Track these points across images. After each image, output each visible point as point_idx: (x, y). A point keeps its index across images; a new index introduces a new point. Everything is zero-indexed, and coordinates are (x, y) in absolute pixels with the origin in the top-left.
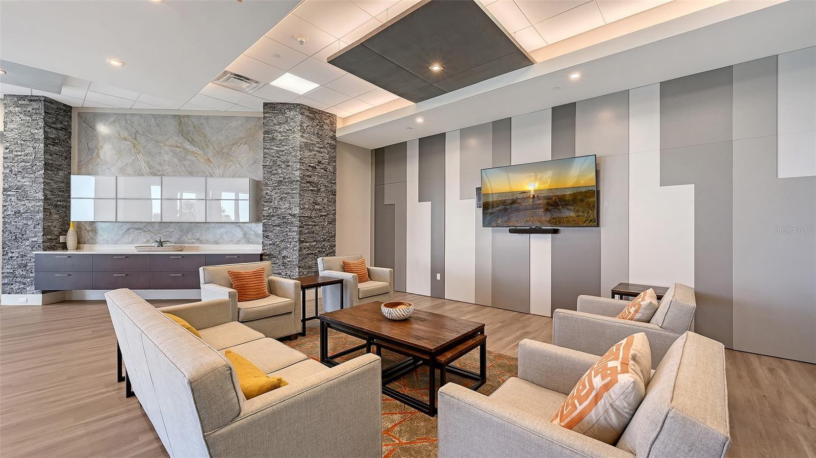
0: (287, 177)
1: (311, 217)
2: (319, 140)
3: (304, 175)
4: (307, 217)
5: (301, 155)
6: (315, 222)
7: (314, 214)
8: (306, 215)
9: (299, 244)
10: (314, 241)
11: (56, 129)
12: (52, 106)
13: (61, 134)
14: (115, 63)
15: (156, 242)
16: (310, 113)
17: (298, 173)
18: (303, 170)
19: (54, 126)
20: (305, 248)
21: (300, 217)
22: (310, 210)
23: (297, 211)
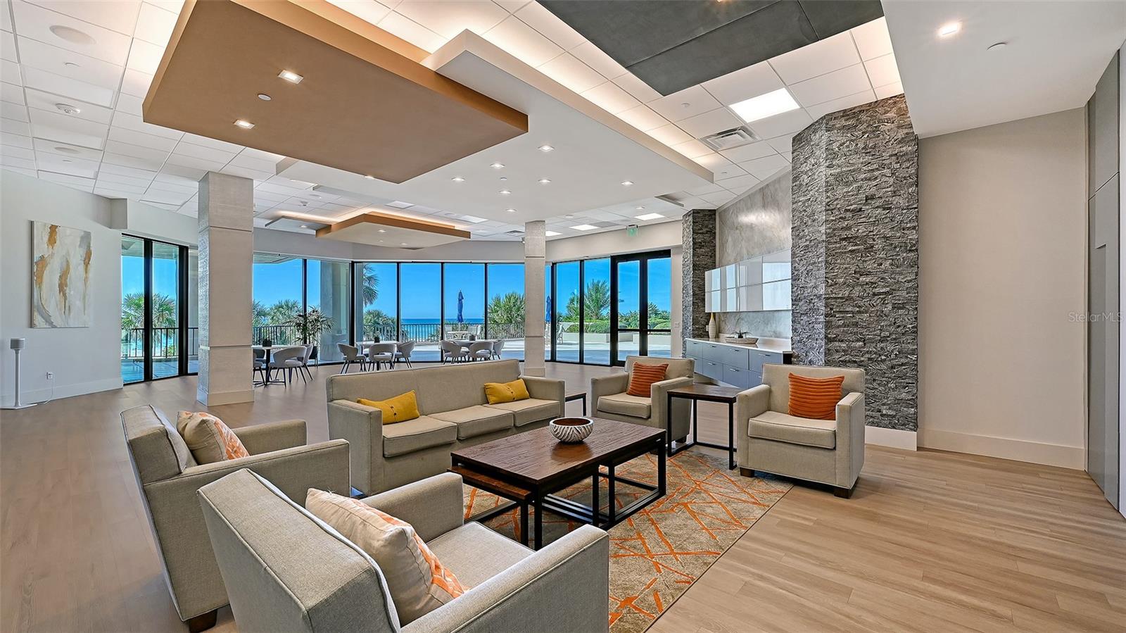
0: (813, 238)
1: (849, 298)
2: (868, 158)
3: (834, 230)
4: (841, 298)
5: (828, 197)
6: (859, 307)
7: (857, 292)
8: (840, 296)
9: (826, 344)
10: (858, 340)
11: (702, 233)
12: (699, 215)
13: (707, 237)
14: (628, 183)
15: (737, 333)
16: (846, 120)
17: (823, 229)
18: (832, 220)
19: (701, 231)
20: (837, 351)
21: (828, 299)
22: (848, 286)
23: (822, 290)
